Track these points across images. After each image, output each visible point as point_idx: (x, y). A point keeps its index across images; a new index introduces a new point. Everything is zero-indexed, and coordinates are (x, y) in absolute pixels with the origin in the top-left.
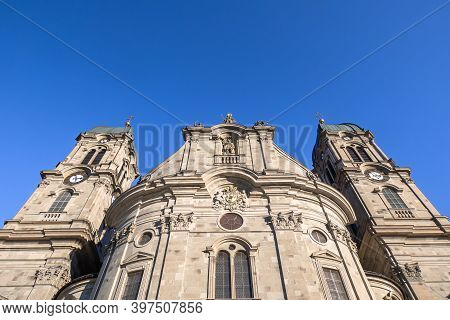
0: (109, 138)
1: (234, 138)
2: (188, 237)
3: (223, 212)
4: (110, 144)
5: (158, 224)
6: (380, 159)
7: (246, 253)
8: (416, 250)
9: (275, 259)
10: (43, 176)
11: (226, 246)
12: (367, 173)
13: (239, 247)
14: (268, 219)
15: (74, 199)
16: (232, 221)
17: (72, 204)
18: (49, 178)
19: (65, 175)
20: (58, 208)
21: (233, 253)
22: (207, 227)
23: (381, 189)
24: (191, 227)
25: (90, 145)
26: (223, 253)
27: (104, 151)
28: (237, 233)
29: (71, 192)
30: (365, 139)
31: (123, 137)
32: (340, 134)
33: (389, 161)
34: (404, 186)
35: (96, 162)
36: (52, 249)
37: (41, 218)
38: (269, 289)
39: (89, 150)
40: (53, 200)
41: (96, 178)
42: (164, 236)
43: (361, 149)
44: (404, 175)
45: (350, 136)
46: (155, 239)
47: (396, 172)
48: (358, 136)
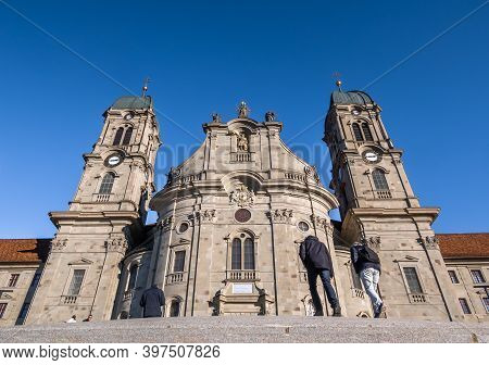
0: (132, 114)
1: (247, 133)
2: (213, 228)
3: (237, 208)
4: (135, 121)
5: (191, 217)
6: (381, 138)
7: (251, 240)
8: (383, 226)
9: (270, 245)
10: (86, 159)
11: (238, 235)
12: (364, 154)
13: (247, 236)
14: (268, 214)
15: (116, 180)
16: (243, 215)
17: (117, 185)
18: (91, 160)
19: (104, 157)
20: (106, 188)
21: (243, 240)
22: (225, 221)
23: (371, 171)
24: (215, 220)
25: (117, 123)
26: (237, 240)
27: (131, 129)
28: (245, 225)
29: (113, 175)
30: (373, 113)
31: (146, 113)
32: (350, 108)
33: (387, 141)
34: (392, 168)
35: (126, 142)
36: (112, 225)
37: (95, 199)
38: (264, 264)
39: (117, 127)
40: (100, 182)
41: (130, 160)
42: (196, 227)
43: (366, 125)
44: (396, 157)
45: (359, 109)
46: (190, 228)
47: (390, 154)
48: (367, 110)
